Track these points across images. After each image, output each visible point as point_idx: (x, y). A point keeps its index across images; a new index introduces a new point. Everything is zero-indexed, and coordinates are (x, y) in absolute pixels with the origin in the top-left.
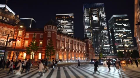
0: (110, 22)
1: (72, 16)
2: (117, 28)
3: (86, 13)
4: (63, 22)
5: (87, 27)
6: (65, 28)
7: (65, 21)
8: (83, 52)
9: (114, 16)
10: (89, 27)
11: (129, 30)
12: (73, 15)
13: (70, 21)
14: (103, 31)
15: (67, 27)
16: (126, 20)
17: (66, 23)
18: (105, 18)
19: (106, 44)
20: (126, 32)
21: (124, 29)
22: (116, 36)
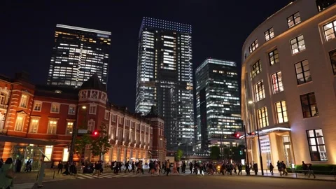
0: (200, 72)
1: (106, 39)
2: (213, 91)
3: (148, 40)
4: (78, 51)
5: (145, 79)
6: (81, 70)
7: (84, 48)
8: (147, 147)
9: (210, 61)
10: (150, 79)
11: (235, 98)
12: (110, 37)
13: (99, 52)
14: (183, 94)
15: (88, 67)
16: (232, 74)
17: (88, 56)
18: (191, 61)
19: (187, 126)
20: (230, 101)
21: (227, 95)
22: (208, 109)
